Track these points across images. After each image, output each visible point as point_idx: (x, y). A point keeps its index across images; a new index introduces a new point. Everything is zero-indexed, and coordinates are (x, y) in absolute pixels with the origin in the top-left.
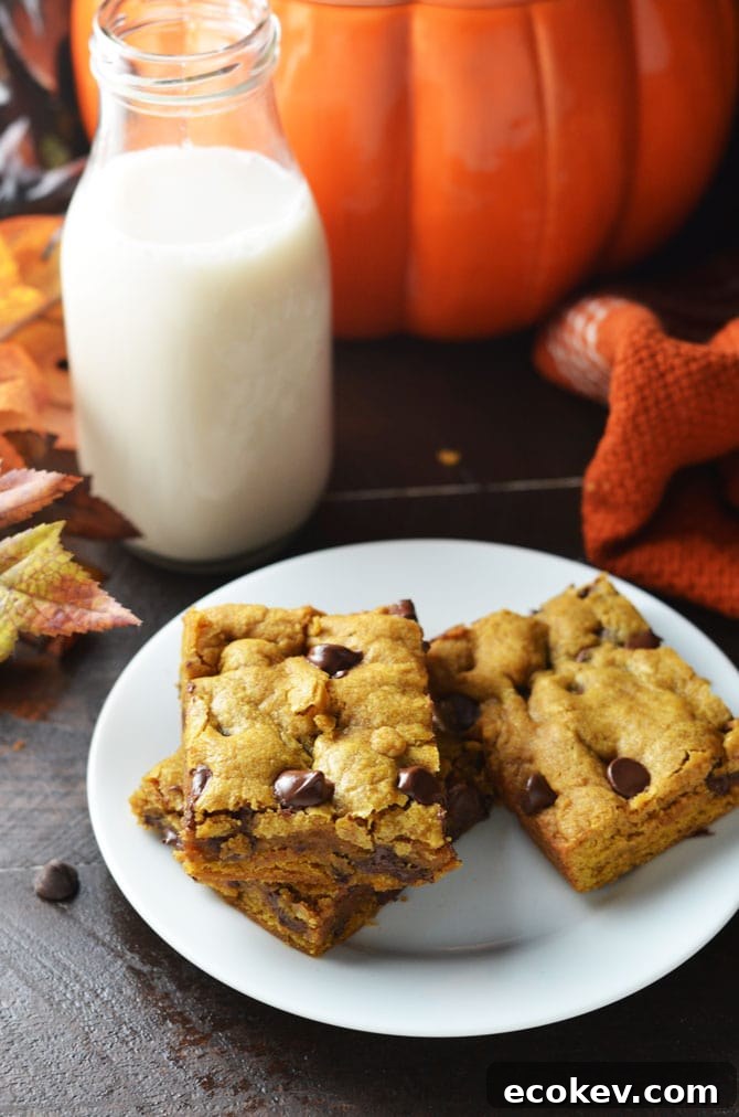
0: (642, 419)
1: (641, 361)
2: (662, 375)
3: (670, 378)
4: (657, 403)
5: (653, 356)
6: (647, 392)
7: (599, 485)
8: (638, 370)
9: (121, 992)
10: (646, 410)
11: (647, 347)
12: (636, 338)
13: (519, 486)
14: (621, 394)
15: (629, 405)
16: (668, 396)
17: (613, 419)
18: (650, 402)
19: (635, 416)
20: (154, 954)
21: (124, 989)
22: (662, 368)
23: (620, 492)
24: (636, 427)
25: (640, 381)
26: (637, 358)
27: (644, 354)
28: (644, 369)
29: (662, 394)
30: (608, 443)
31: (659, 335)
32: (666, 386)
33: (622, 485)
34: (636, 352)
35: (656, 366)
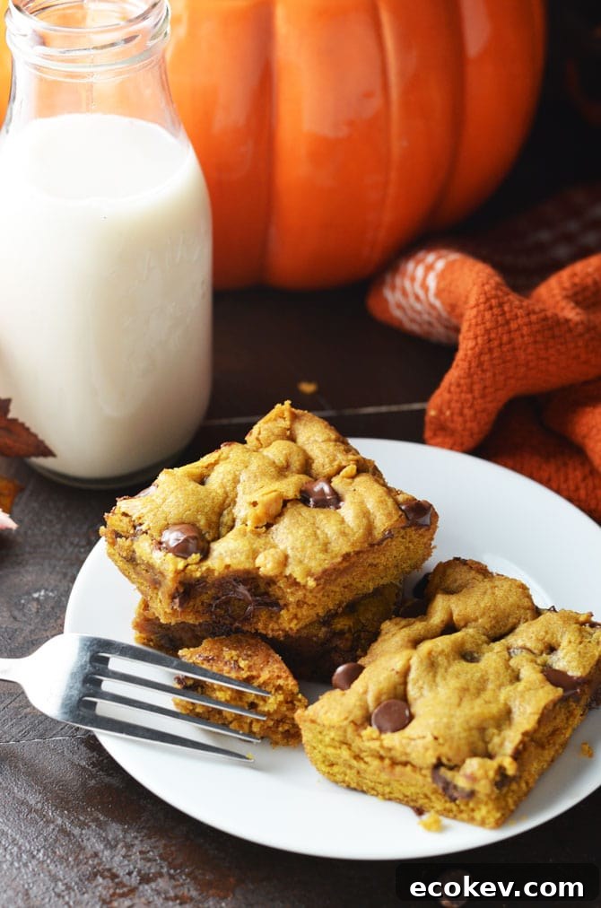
0: (486, 358)
1: (491, 308)
2: (507, 322)
3: (513, 325)
4: (501, 345)
5: (501, 305)
6: (493, 335)
7: (441, 412)
8: (488, 315)
9: (55, 853)
10: (491, 351)
11: (496, 297)
12: (487, 288)
13: (371, 410)
14: (471, 334)
15: (477, 344)
16: (511, 341)
17: (460, 355)
18: (496, 343)
19: (481, 354)
20: (81, 818)
21: (57, 850)
22: (508, 316)
23: (459, 419)
24: (480, 364)
25: (488, 325)
26: (488, 304)
27: (494, 302)
28: (493, 315)
29: (505, 338)
30: (453, 375)
31: (505, 289)
32: (509, 332)
33: (461, 414)
34: (488, 300)
35: (504, 313)
